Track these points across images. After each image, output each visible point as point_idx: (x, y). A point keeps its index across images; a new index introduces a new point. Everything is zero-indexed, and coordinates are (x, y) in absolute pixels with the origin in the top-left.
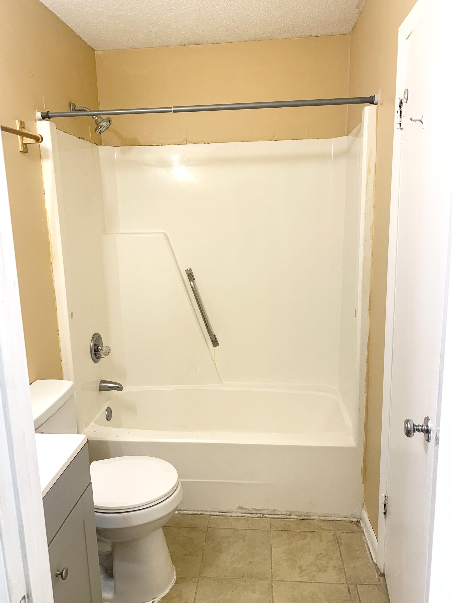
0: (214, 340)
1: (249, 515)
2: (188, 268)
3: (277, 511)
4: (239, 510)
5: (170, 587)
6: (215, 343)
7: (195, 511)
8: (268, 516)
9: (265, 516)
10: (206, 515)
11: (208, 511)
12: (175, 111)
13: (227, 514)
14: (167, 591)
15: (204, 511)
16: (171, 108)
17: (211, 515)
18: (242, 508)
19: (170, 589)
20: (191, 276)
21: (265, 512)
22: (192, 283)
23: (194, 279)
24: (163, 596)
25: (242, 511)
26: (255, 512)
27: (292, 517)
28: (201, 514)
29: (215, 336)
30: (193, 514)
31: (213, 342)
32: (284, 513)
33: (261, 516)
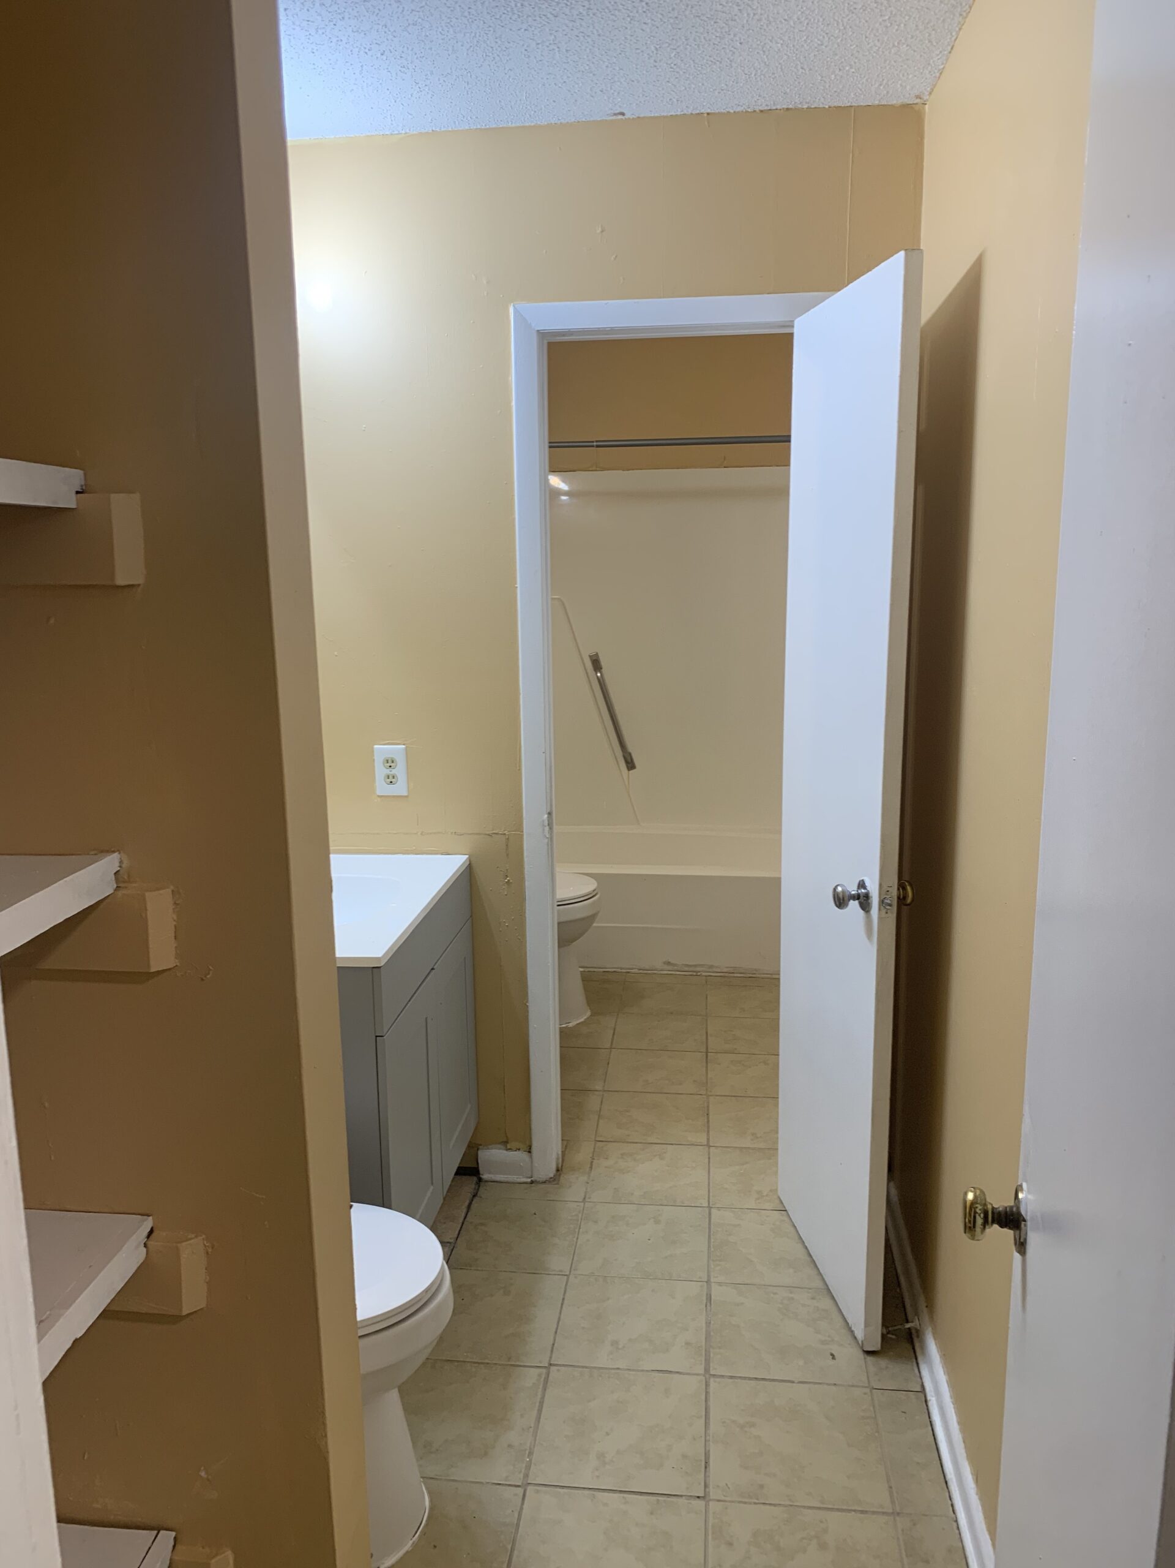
0: (630, 761)
1: (678, 973)
2: (592, 652)
3: (717, 967)
4: (666, 967)
5: (585, 1017)
6: (630, 765)
7: (606, 968)
8: (704, 974)
9: (699, 974)
10: (621, 972)
11: (623, 969)
12: (598, 446)
13: (649, 972)
14: (582, 1020)
15: (618, 968)
16: (593, 442)
17: (628, 972)
18: (669, 963)
19: (585, 1019)
20: (596, 664)
21: (698, 969)
22: (599, 675)
23: (601, 668)
24: (578, 1022)
25: (670, 968)
26: (686, 969)
27: (736, 975)
28: (614, 971)
29: (630, 754)
30: (604, 972)
31: (627, 762)
32: (725, 970)
33: (695, 974)
